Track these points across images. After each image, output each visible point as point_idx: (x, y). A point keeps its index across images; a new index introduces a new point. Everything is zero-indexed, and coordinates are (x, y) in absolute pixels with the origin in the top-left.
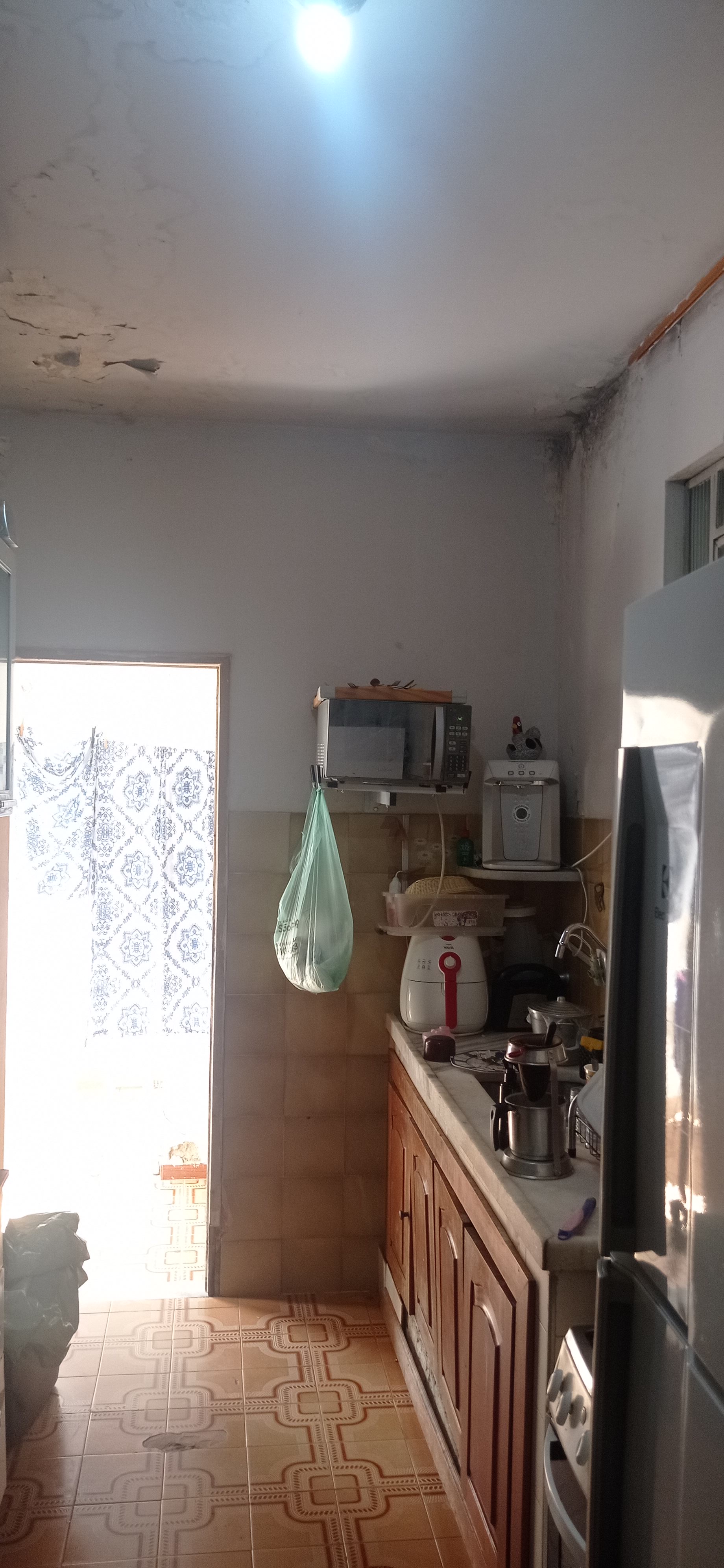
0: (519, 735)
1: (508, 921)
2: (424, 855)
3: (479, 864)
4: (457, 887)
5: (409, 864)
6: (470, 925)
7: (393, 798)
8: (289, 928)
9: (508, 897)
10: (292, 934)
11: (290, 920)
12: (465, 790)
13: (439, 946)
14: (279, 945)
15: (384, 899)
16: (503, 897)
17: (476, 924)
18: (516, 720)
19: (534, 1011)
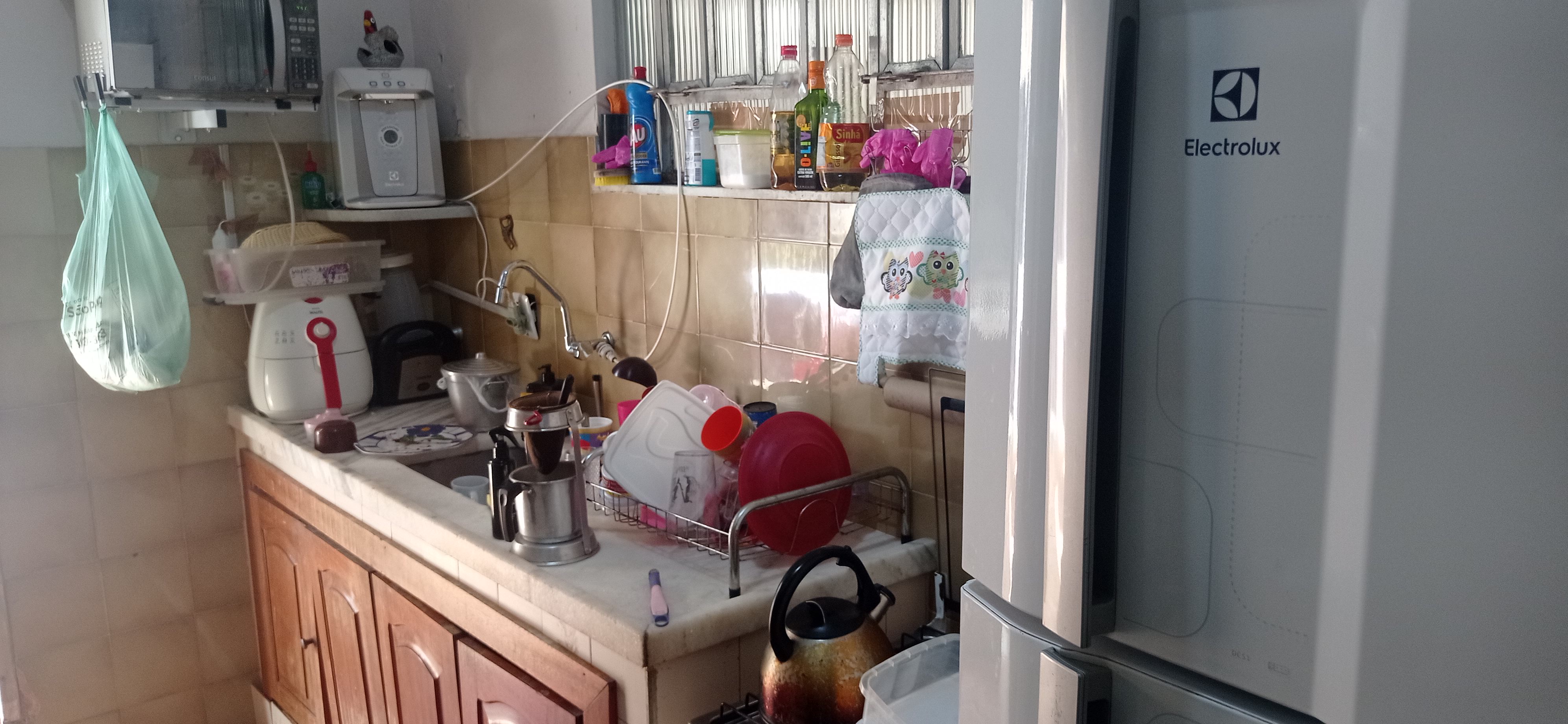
0: (373, 36)
1: (385, 272)
2: (256, 198)
3: (338, 204)
4: (313, 235)
5: (236, 212)
6: (341, 281)
7: (221, 117)
8: (86, 310)
9: (383, 242)
10: (93, 319)
11: (85, 298)
12: (317, 106)
13: (305, 313)
14: (72, 335)
15: (207, 261)
16: (378, 243)
17: (348, 280)
18: (368, 15)
19: (451, 374)
